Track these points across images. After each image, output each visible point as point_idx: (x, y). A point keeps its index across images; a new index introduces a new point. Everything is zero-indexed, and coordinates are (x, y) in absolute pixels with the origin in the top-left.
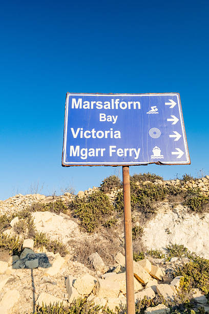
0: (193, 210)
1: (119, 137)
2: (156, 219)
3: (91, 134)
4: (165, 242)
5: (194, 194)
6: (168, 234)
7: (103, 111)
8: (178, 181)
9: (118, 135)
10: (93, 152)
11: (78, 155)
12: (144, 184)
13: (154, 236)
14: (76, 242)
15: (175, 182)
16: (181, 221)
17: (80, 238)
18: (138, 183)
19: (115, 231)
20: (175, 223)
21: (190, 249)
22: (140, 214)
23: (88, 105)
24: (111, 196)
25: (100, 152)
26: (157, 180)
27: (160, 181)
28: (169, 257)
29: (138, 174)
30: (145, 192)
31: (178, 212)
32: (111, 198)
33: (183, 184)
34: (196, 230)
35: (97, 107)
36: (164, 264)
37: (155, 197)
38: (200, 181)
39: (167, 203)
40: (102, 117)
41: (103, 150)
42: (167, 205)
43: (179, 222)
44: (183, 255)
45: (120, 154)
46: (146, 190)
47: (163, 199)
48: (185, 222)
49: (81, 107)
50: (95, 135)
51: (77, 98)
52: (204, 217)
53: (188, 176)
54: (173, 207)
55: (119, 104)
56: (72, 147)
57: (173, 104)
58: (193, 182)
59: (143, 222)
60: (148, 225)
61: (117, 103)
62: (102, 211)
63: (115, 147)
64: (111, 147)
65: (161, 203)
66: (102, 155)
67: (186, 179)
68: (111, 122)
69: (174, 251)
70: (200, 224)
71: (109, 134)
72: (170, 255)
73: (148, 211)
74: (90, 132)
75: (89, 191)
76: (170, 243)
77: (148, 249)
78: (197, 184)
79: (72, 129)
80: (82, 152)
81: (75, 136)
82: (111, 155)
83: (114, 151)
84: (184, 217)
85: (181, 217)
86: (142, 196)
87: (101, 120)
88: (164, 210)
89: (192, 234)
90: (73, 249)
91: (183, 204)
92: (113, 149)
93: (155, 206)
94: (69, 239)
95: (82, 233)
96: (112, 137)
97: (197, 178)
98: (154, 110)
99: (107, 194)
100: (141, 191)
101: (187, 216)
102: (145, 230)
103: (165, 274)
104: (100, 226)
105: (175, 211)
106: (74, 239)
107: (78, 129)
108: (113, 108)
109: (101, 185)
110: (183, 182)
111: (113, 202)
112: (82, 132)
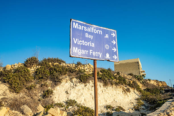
0: (81, 81)
1: (94, 46)
2: (61, 86)
3: (82, 43)
4: (65, 98)
5: (82, 73)
6: (67, 94)
7: (87, 32)
8: (74, 65)
9: (93, 45)
10: (83, 52)
11: (77, 52)
12: (54, 64)
13: (59, 95)
14: (7, 99)
15: (72, 65)
16: (75, 87)
17: (10, 96)
18: (50, 64)
19: (35, 92)
20: (71, 88)
21: (78, 102)
22: (51, 82)
23: (81, 28)
24: (32, 70)
25: (86, 52)
26: (62, 63)
27: (64, 64)
28: (67, 106)
29: (51, 58)
30: (55, 69)
31: (73, 82)
32: (32, 71)
33: (76, 67)
34: (82, 92)
35: (84, 30)
36: (65, 110)
37: (61, 73)
38: (86, 66)
39: (68, 77)
40: (87, 35)
41: (87, 51)
42: (68, 78)
43: (74, 87)
44: (74, 105)
45: (94, 54)
46: (56, 68)
47: (65, 74)
48: (77, 88)
49: (77, 28)
50: (84, 44)
51: (76, 23)
52: (86, 85)
53: (80, 63)
54: (71, 79)
55: (93, 30)
56: (74, 48)
57: (114, 35)
58: (82, 66)
59: (53, 87)
60: (56, 89)
61: (93, 29)
62: (26, 79)
63: (92, 51)
64: (90, 50)
65: (64, 76)
66: (87, 54)
67: (79, 64)
68: (90, 39)
69: (70, 103)
70: (84, 89)
71: (89, 44)
72: (68, 106)
73: (57, 80)
74: (81, 42)
75: (15, 65)
76: (68, 99)
77: (55, 102)
78: (84, 68)
79: (74, 39)
80: (78, 51)
81: (75, 42)
82: (90, 54)
83: (92, 52)
84: (77, 85)
85: (75, 85)
86: (53, 71)
87: (86, 37)
88: (66, 80)
89: (80, 94)
90: (6, 103)
91: (76, 78)
92: (91, 51)
93: (61, 78)
94: (2, 97)
95: (11, 93)
96: (91, 46)
97: (84, 64)
98: (107, 36)
99: (29, 69)
100: (52, 68)
101: (78, 84)
102: (54, 91)
103: (67, 115)
104: (24, 89)
105: (72, 82)
106: (6, 97)
107: (77, 39)
108: (91, 32)
109: (25, 62)
110: (77, 66)
111: (33, 74)
112: (78, 41)
